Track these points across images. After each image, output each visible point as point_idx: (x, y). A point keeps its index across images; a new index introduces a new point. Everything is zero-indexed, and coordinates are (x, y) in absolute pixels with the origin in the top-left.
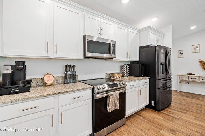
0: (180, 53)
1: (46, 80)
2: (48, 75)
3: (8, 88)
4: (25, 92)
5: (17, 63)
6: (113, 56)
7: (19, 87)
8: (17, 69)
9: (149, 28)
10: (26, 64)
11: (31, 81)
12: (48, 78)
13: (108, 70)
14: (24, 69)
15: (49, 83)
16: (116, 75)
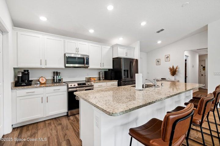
0: (158, 61)
1: (41, 80)
2: (42, 78)
3: (20, 83)
4: (29, 85)
5: (25, 71)
6: (86, 66)
7: (26, 83)
8: (25, 74)
9: (117, 45)
10: (29, 71)
11: (32, 81)
12: (42, 79)
13: (88, 75)
14: (28, 74)
15: (43, 82)
16: (92, 79)
